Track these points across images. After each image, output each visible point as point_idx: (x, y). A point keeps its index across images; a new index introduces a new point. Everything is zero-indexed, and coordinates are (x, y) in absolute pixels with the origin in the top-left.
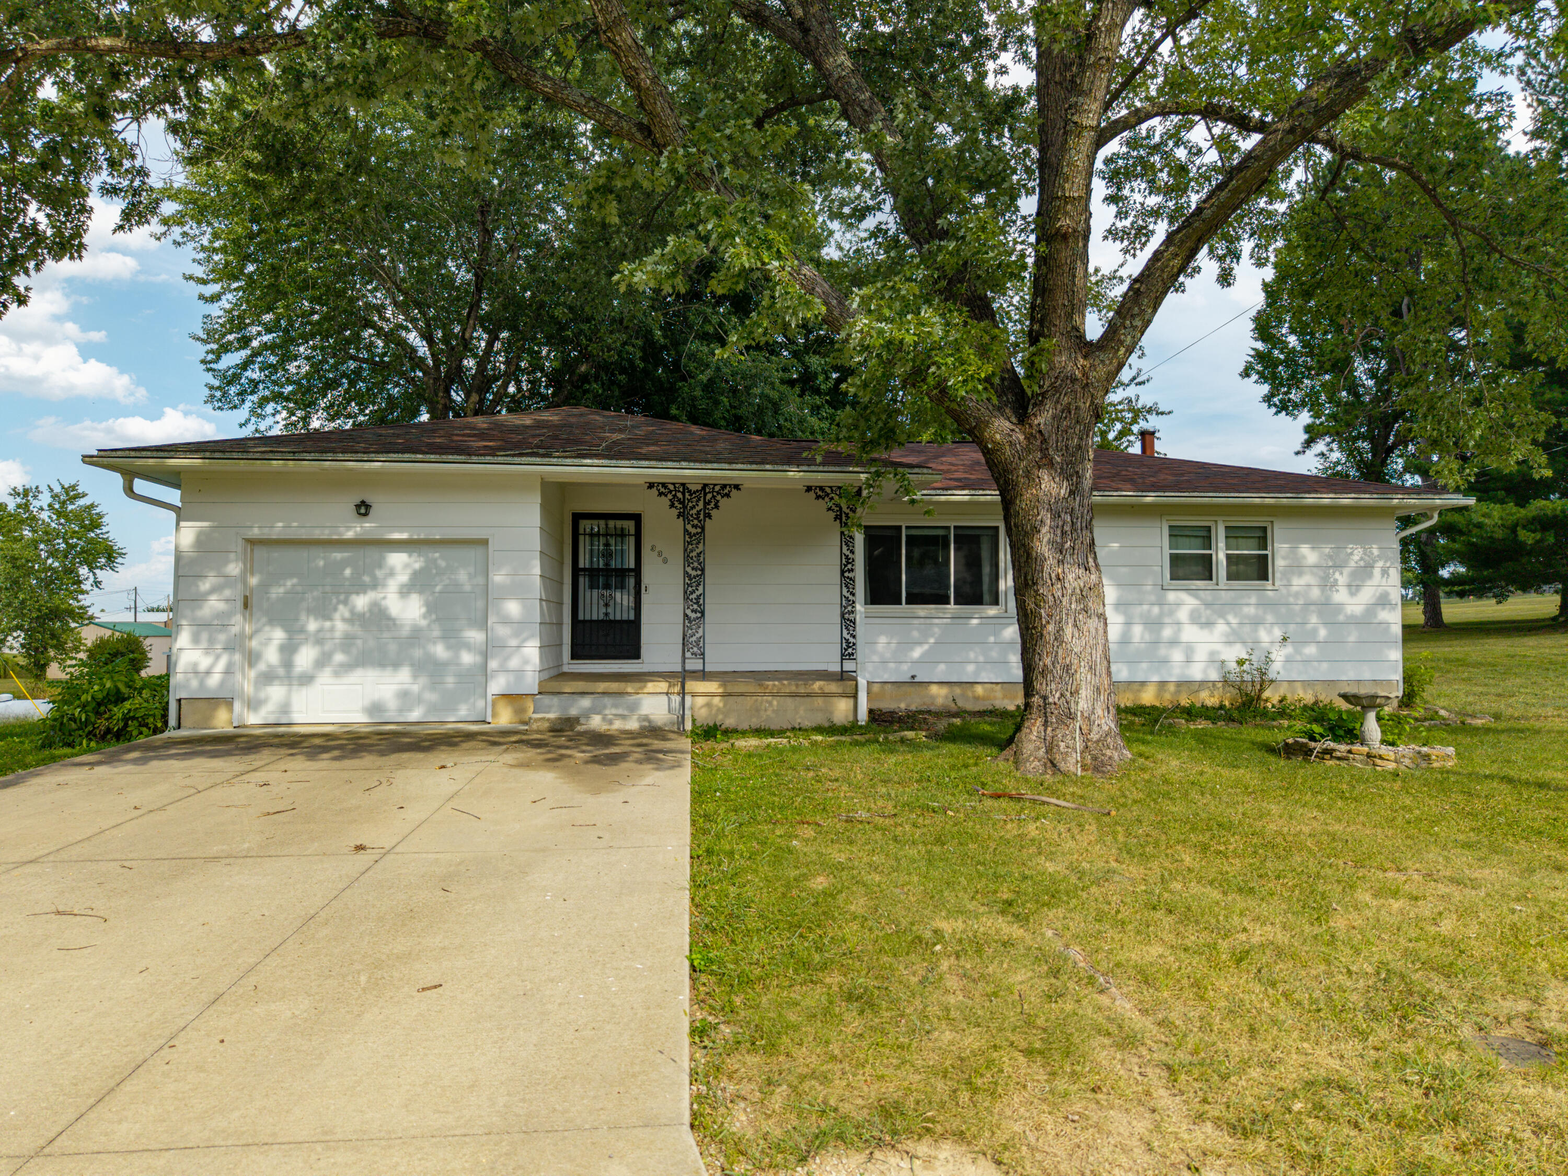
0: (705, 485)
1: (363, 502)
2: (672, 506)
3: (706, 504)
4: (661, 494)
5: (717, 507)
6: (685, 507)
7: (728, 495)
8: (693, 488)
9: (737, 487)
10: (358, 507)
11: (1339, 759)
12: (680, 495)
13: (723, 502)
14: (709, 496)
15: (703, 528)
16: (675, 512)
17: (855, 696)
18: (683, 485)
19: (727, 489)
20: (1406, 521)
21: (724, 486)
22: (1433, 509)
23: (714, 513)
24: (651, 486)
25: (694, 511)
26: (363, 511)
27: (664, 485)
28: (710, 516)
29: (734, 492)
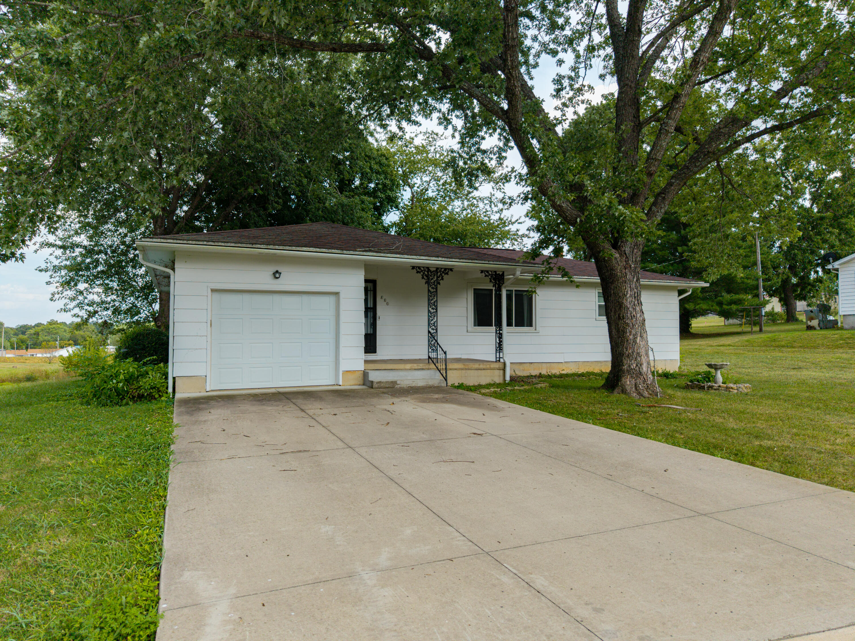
0: (437, 268)
1: (277, 272)
2: (423, 278)
3: (437, 277)
4: (418, 272)
5: (442, 279)
6: (428, 279)
7: (447, 274)
8: (432, 269)
9: (451, 270)
10: (274, 274)
11: (715, 389)
12: (426, 273)
13: (445, 277)
14: (439, 274)
15: (436, 289)
16: (424, 281)
17: (504, 370)
18: (428, 268)
19: (447, 270)
20: (681, 292)
21: (445, 269)
22: (690, 287)
23: (441, 282)
24: (413, 268)
25: (432, 281)
26: (277, 275)
27: (419, 268)
28: (439, 284)
29: (450, 272)
